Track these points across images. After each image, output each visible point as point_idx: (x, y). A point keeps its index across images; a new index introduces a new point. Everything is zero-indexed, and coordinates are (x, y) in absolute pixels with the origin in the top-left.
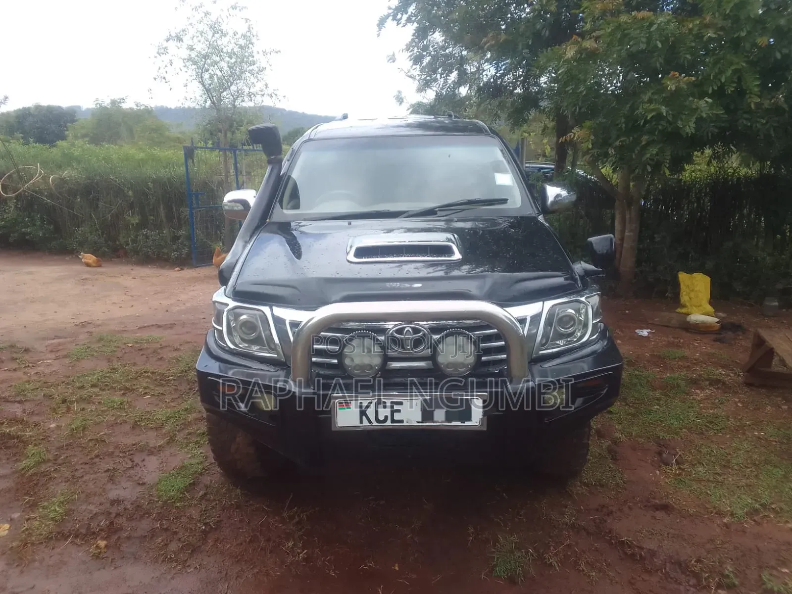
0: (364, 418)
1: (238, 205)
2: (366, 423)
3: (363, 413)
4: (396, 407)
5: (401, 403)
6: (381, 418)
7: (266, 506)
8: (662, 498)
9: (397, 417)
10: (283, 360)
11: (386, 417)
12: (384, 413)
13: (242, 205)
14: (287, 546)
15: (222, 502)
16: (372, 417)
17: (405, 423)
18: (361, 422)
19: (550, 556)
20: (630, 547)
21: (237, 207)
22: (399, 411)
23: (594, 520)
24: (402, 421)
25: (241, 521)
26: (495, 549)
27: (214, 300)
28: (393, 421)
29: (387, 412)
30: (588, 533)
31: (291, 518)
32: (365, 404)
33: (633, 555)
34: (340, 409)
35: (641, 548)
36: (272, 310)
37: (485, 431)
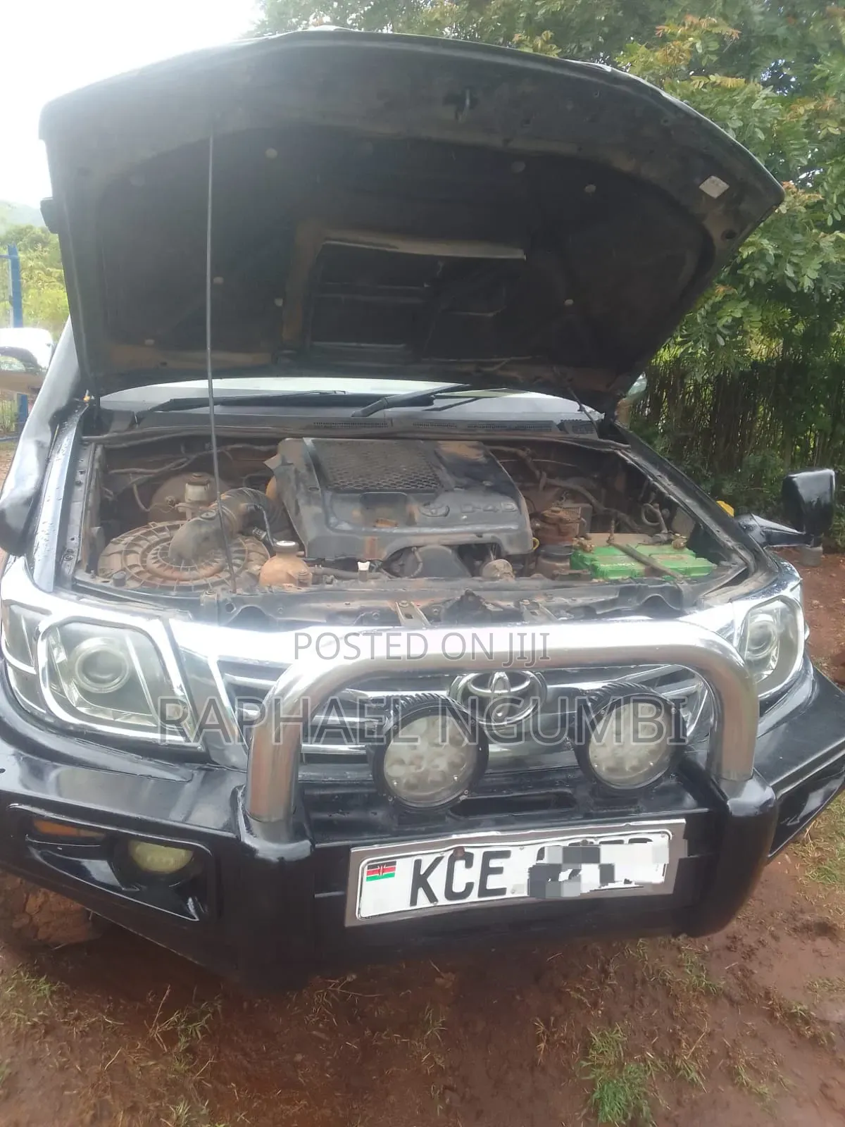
0: (421, 892)
1: (10, 359)
2: (423, 901)
3: (420, 881)
4: (494, 863)
5: (505, 854)
6: (458, 887)
7: (110, 1015)
8: (813, 910)
9: (493, 882)
10: (199, 746)
11: (469, 886)
12: (465, 876)
13: (21, 360)
14: (174, 1116)
15: (10, 1021)
16: (439, 888)
17: (508, 895)
18: (414, 901)
19: (684, 1060)
20: (807, 1023)
21: (10, 365)
22: (499, 871)
23: (731, 971)
24: (502, 891)
25: (62, 1069)
26: (587, 1060)
27: (5, 597)
28: (483, 891)
29: (474, 874)
30: (732, 1001)
31: (170, 1038)
32: (427, 862)
33: (815, 1039)
34: (368, 879)
35: (824, 1022)
36: (169, 630)
37: (668, 896)
